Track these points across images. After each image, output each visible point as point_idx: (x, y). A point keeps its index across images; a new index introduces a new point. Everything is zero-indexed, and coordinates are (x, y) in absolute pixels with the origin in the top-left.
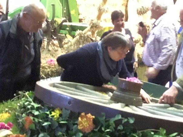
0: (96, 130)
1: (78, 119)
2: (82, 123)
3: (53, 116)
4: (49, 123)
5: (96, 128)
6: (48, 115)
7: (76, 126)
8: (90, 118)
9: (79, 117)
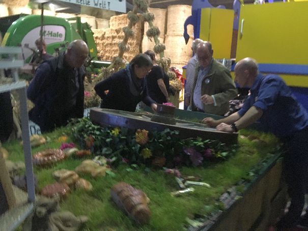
0: (151, 141)
1: (135, 134)
2: (139, 137)
3: (113, 134)
4: (111, 139)
5: (150, 140)
6: (109, 133)
7: (134, 139)
8: (145, 133)
9: (135, 132)
